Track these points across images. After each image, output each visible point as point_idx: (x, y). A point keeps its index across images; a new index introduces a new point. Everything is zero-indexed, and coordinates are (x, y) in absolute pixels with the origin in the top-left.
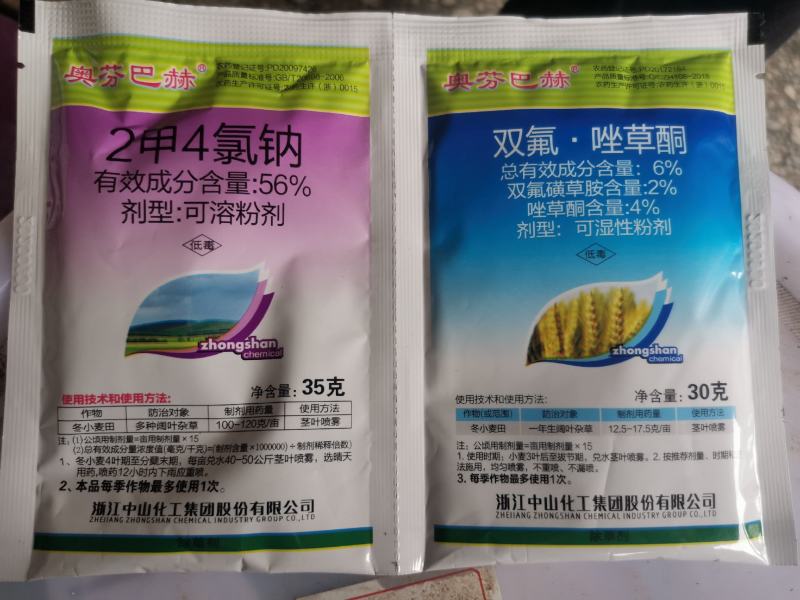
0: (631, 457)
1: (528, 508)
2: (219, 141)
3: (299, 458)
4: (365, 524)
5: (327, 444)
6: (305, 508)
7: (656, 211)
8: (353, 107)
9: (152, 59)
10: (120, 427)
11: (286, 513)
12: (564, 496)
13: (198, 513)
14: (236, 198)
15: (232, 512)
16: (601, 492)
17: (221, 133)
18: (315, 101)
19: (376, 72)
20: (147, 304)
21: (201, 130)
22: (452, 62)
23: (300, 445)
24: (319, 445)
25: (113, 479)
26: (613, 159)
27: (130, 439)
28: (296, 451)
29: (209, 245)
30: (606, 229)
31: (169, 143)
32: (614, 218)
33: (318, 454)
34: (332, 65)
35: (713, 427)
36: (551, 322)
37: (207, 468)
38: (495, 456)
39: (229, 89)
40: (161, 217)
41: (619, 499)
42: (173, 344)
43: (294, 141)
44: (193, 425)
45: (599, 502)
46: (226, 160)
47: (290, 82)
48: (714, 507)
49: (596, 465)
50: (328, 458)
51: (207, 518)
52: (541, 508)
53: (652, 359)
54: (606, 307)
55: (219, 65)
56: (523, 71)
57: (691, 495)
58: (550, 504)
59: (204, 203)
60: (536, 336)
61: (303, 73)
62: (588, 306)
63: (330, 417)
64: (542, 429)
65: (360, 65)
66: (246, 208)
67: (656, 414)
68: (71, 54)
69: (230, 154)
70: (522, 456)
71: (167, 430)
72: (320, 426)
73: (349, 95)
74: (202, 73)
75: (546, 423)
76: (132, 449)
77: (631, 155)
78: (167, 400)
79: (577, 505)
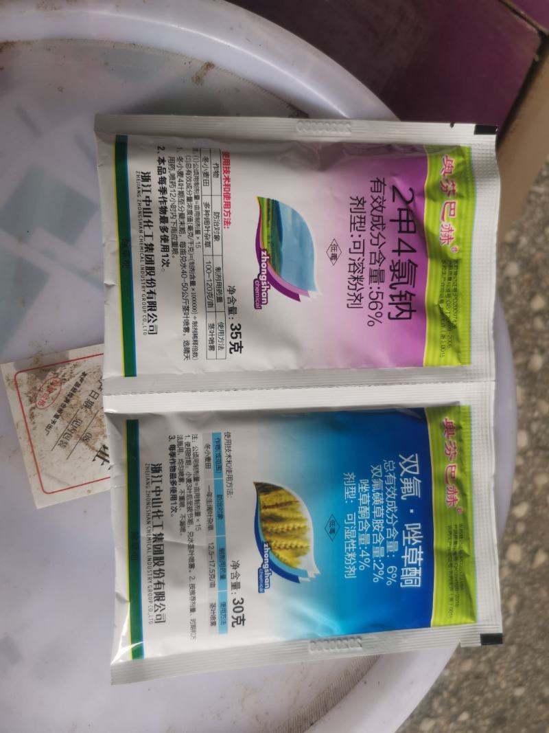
0: (192, 560)
1: (153, 487)
2: (406, 263)
3: (187, 323)
4: (138, 372)
5: (196, 342)
6: (152, 328)
7: (362, 568)
8: (431, 354)
9: (460, 216)
10: (206, 190)
11: (149, 315)
12: (162, 512)
13: (147, 253)
14: (366, 275)
15: (149, 277)
16: (167, 538)
17: (411, 264)
18: (433, 329)
19: (455, 370)
20: (294, 213)
21: (413, 251)
22: (462, 423)
23: (195, 323)
24: (195, 336)
25: (167, 185)
26: (399, 538)
27: (197, 197)
28: (191, 320)
29: (334, 257)
30: (349, 534)
31: (404, 228)
32: (357, 539)
33: (189, 336)
34: (458, 339)
35: (213, 618)
36: (285, 499)
37: (178, 257)
38: (189, 462)
39: (440, 270)
40: (354, 224)
41: (161, 552)
42: (266, 231)
43: (406, 315)
44: (208, 244)
45: (159, 538)
46: (392, 268)
47: (446, 311)
48: (156, 622)
49: (185, 534)
50: (187, 343)
51: (144, 259)
52: (153, 495)
53: (261, 572)
54: (297, 537)
55: (457, 261)
56: (457, 474)
57: (164, 605)
58: (157, 502)
59: (363, 253)
60: (275, 488)
61: (452, 319)
62: (297, 525)
63: (215, 344)
64: (209, 495)
65: (459, 359)
66: (360, 282)
67: (223, 577)
68: (461, 159)
69: (397, 271)
70: (189, 481)
71: (204, 226)
72: (209, 337)
73: (438, 352)
74: (452, 250)
75: (214, 498)
76: (189, 199)
77: (401, 551)
78: (226, 226)
79: (157, 521)
